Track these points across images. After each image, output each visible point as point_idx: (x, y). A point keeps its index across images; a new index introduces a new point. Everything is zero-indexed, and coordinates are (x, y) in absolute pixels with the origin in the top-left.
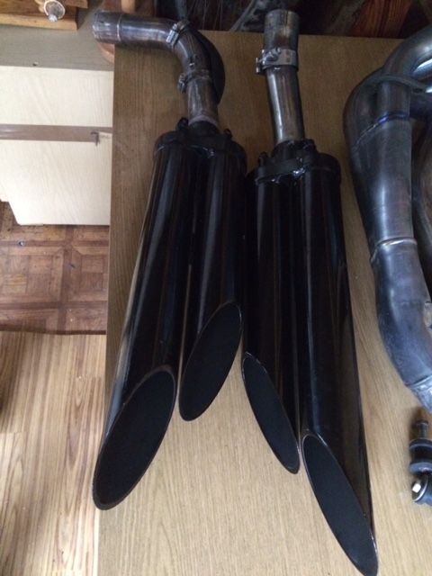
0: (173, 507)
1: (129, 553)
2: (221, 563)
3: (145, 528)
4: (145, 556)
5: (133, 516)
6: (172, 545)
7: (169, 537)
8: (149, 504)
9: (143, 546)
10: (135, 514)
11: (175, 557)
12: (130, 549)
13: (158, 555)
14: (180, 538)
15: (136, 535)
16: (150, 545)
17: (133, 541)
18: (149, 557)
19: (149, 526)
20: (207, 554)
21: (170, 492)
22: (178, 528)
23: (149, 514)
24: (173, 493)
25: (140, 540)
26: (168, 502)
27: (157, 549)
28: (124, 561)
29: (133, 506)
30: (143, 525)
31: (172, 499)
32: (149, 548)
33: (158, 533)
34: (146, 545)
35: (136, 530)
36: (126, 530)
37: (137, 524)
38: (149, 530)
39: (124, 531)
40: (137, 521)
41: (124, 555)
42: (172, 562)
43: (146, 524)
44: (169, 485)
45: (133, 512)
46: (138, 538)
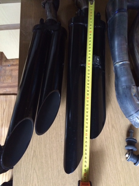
0: (39, 163)
1: (24, 179)
2: (55, 183)
3: (29, 171)
4: (29, 180)
5: (25, 166)
6: (38, 176)
7: (37, 174)
8: (31, 162)
9: (28, 177)
10: (26, 166)
11: (39, 181)
12: (24, 178)
13: (33, 180)
14: (41, 174)
15: (26, 173)
16: (30, 176)
17: (25, 175)
18: (30, 181)
19: (30, 170)
20: (50, 179)
21: (38, 158)
22: (40, 171)
23: (30, 166)
24: (39, 158)
25: (27, 175)
26: (37, 161)
27: (33, 178)
28: (22, 182)
29: (25, 163)
30: (28, 170)
31: (39, 160)
32: (30, 178)
33: (34, 172)
34: (29, 176)
35: (26, 171)
36: (23, 171)
37: (26, 169)
38: (30, 171)
39: (22, 172)
40: (26, 168)
41: (22, 180)
42: (38, 182)
43: (29, 169)
44: (38, 155)
45: (25, 165)
46: (26, 174)
